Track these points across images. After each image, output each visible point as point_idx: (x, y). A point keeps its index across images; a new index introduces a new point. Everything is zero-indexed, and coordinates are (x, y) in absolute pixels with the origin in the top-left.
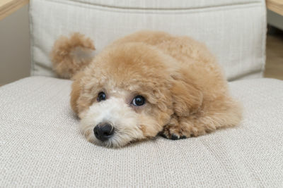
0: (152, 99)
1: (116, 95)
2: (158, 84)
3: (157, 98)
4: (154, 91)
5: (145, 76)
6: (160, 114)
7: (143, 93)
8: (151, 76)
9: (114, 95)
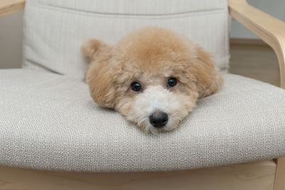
0: (183, 80)
1: (152, 84)
2: (186, 65)
3: (187, 78)
4: (184, 72)
5: (175, 61)
6: (191, 92)
7: (176, 76)
8: (180, 60)
9: (151, 84)
